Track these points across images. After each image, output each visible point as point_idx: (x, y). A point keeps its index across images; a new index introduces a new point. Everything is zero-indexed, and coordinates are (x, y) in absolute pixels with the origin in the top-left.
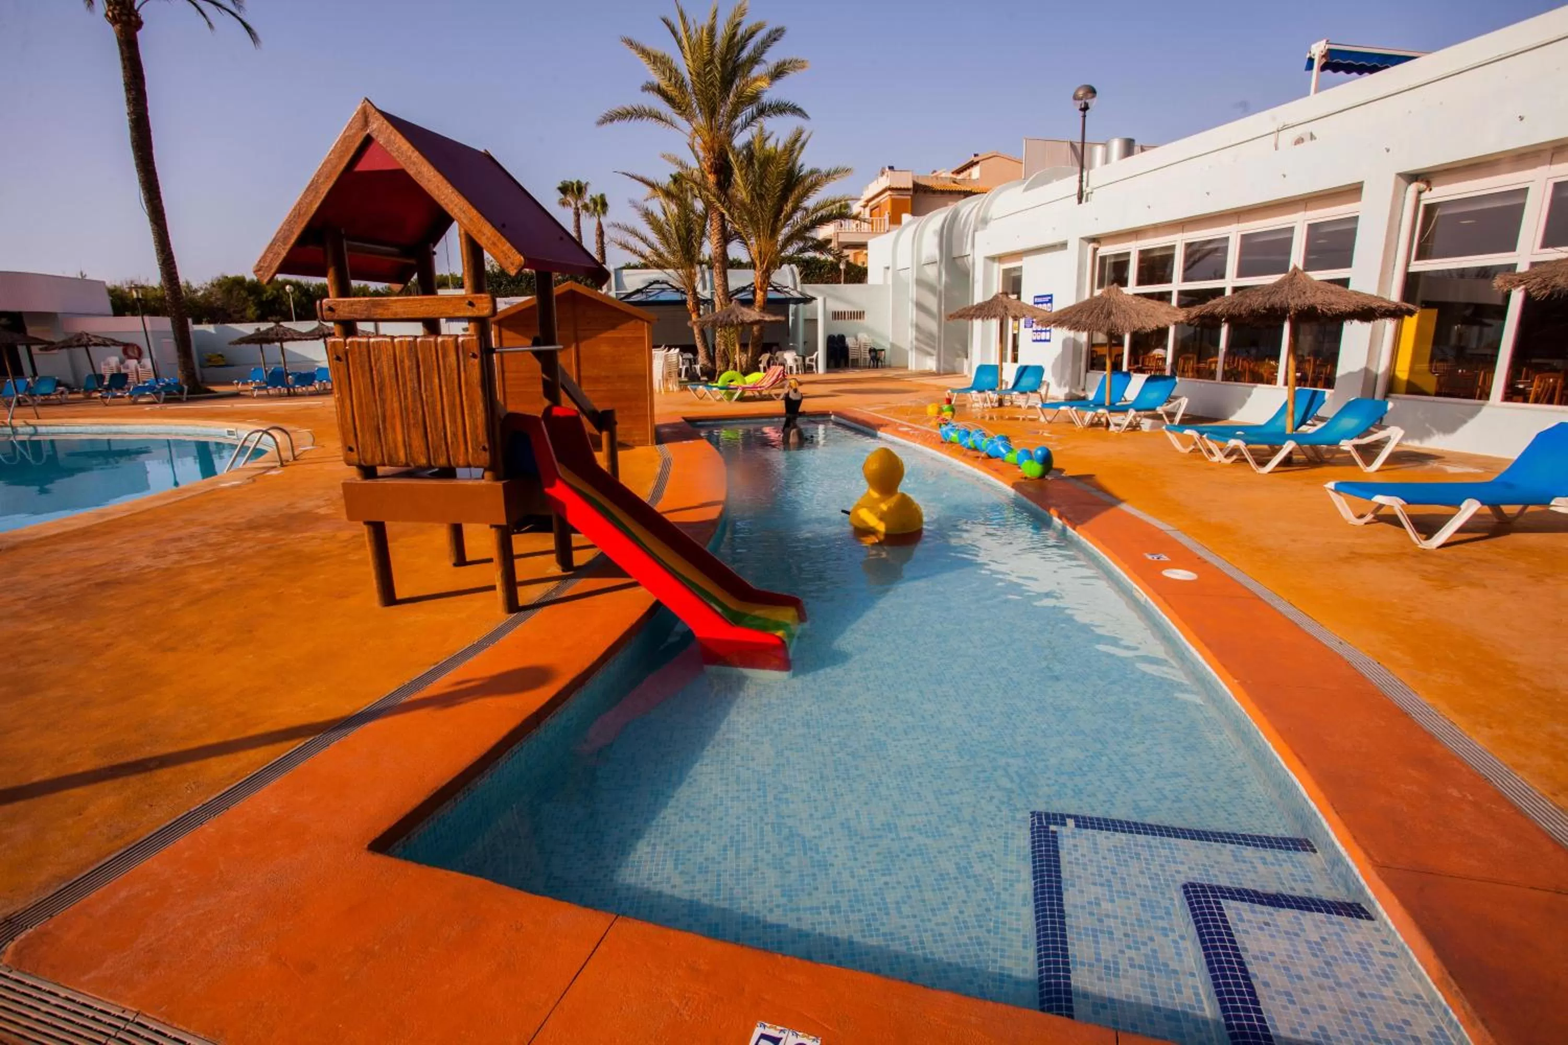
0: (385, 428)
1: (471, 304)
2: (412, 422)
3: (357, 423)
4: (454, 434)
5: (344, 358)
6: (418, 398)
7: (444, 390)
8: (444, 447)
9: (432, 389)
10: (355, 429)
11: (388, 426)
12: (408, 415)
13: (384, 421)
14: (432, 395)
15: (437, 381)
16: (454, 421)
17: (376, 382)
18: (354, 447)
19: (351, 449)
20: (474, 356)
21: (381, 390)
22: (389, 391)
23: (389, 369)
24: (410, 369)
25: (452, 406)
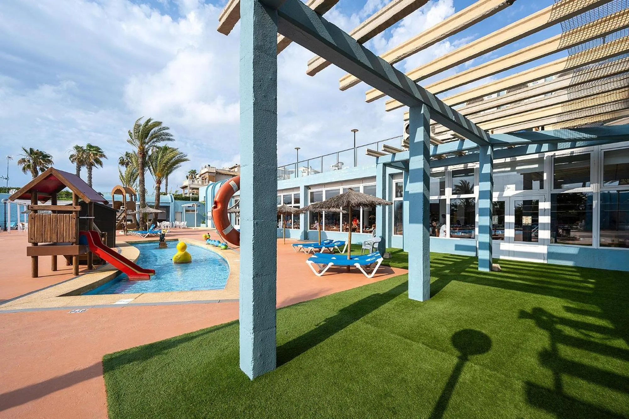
0: (44, 234)
1: (75, 208)
2: (53, 232)
3: (35, 233)
4: (66, 235)
5: (34, 218)
6: (56, 227)
7: (64, 225)
8: (62, 238)
9: (61, 225)
10: (34, 234)
11: (45, 233)
12: (52, 231)
13: (44, 232)
14: (61, 227)
15: (62, 223)
16: (66, 232)
17: (43, 224)
18: (33, 238)
19: (32, 239)
20: (74, 219)
21: (44, 225)
22: (47, 225)
23: (48, 220)
24: (55, 221)
25: (66, 229)
